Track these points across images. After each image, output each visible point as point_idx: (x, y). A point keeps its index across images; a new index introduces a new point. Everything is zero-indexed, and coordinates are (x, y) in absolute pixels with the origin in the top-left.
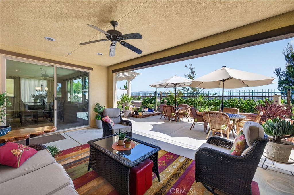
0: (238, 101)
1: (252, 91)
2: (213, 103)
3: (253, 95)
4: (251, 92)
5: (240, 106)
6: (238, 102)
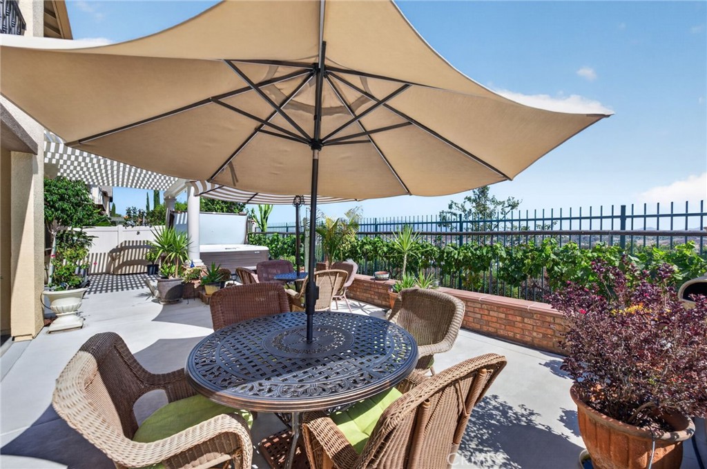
0: (555, 254)
1: (623, 208)
2: (465, 257)
4: (618, 212)
5: (562, 274)
6: (553, 256)
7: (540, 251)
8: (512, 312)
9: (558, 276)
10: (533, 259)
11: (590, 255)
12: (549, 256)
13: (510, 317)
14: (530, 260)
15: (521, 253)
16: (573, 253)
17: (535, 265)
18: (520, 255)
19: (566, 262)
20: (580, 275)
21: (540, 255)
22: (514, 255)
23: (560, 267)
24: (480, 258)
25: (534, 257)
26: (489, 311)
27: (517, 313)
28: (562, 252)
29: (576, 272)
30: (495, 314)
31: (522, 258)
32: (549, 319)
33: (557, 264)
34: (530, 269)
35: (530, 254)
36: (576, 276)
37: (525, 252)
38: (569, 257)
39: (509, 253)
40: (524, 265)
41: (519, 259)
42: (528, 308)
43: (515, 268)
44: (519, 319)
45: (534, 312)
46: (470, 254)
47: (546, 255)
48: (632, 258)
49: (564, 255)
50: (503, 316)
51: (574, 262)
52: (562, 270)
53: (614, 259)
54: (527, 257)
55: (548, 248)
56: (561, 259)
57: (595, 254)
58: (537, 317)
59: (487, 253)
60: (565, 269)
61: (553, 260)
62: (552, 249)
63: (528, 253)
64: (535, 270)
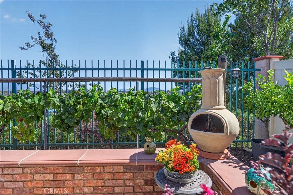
0: (102, 99)
1: (143, 63)
3: (145, 77)
5: (107, 116)
6: (100, 101)
7: (89, 97)
8: (61, 170)
9: (104, 118)
10: (84, 104)
11: (127, 98)
12: (97, 101)
13: (59, 177)
14: (81, 106)
15: (73, 100)
16: (114, 97)
17: (85, 110)
18: (72, 101)
19: (110, 105)
20: (120, 116)
21: (90, 101)
22: (67, 102)
23: (106, 110)
24: (32, 107)
25: (85, 103)
26: (33, 175)
27: (67, 170)
28: (107, 96)
29: (117, 113)
30: (41, 177)
31: (74, 105)
32: (99, 169)
33: (103, 108)
34: (82, 114)
35: (82, 100)
36: (117, 117)
37: (77, 98)
38: (112, 101)
39: (62, 100)
40: (76, 111)
41: (71, 106)
42: (78, 162)
43: (68, 115)
44: (68, 176)
45: (84, 165)
46: (20, 104)
47: (95, 100)
48: (151, 99)
49: (108, 100)
50: (50, 177)
51: (115, 105)
52: (107, 113)
53: (141, 100)
54: (79, 103)
55: (96, 94)
56: (106, 103)
57: (130, 97)
58: (87, 170)
59: (39, 101)
60: (110, 112)
61: (101, 105)
62: (99, 94)
63: (80, 99)
64: (86, 115)
